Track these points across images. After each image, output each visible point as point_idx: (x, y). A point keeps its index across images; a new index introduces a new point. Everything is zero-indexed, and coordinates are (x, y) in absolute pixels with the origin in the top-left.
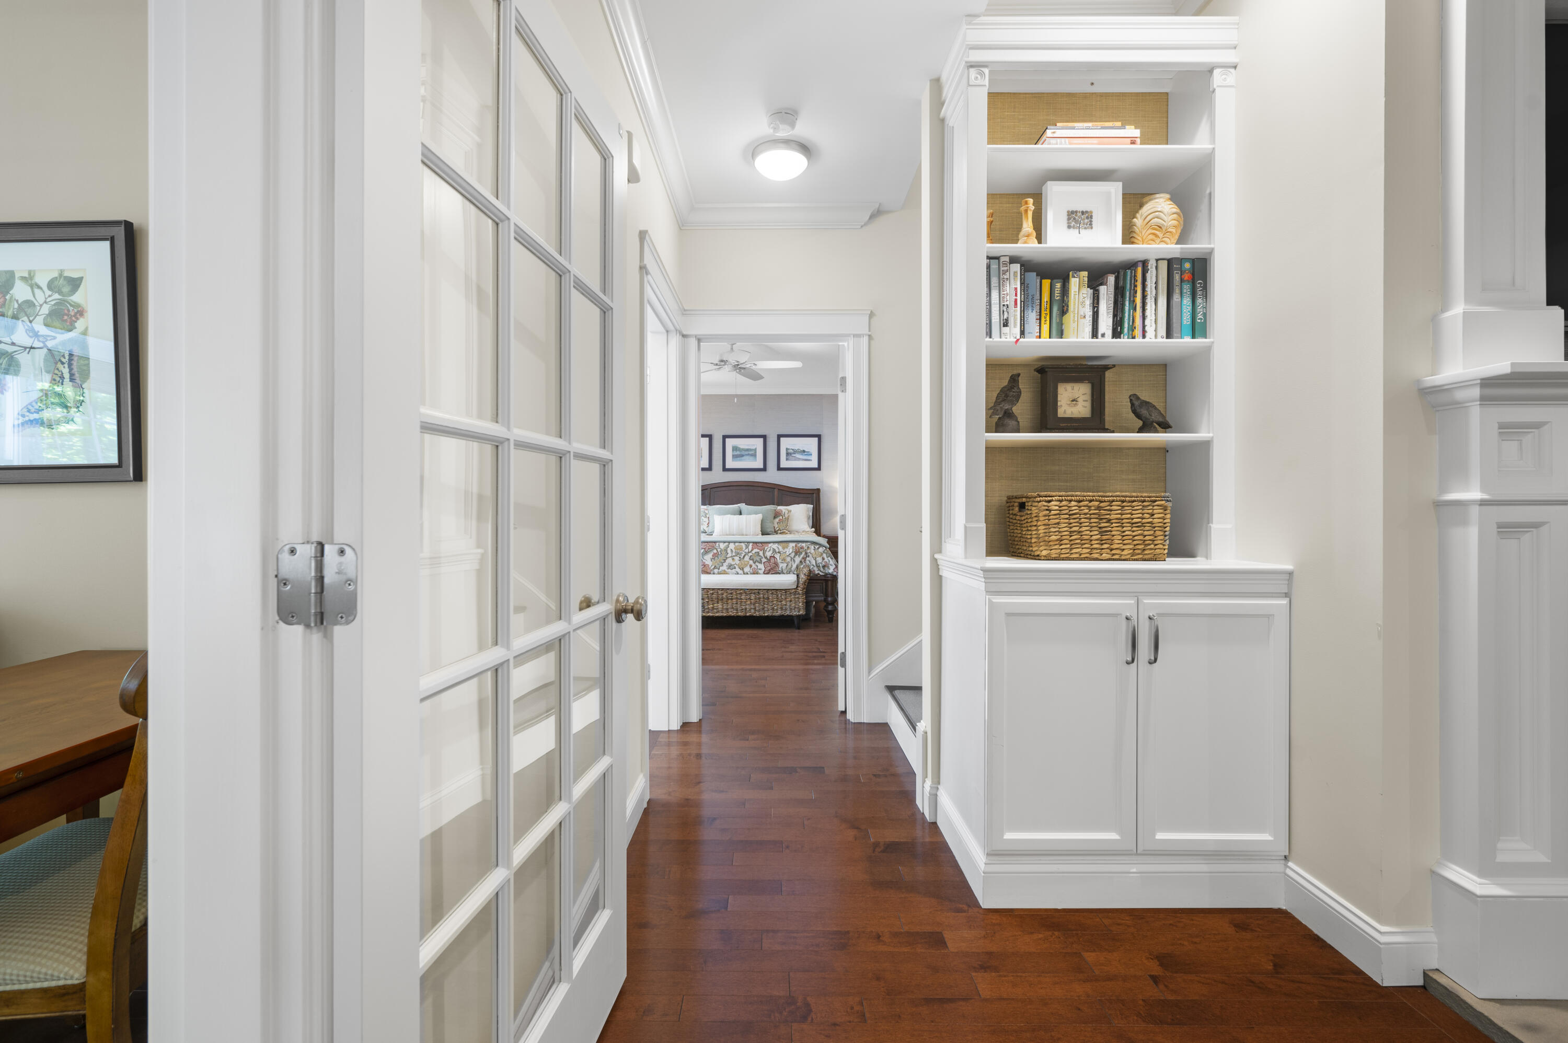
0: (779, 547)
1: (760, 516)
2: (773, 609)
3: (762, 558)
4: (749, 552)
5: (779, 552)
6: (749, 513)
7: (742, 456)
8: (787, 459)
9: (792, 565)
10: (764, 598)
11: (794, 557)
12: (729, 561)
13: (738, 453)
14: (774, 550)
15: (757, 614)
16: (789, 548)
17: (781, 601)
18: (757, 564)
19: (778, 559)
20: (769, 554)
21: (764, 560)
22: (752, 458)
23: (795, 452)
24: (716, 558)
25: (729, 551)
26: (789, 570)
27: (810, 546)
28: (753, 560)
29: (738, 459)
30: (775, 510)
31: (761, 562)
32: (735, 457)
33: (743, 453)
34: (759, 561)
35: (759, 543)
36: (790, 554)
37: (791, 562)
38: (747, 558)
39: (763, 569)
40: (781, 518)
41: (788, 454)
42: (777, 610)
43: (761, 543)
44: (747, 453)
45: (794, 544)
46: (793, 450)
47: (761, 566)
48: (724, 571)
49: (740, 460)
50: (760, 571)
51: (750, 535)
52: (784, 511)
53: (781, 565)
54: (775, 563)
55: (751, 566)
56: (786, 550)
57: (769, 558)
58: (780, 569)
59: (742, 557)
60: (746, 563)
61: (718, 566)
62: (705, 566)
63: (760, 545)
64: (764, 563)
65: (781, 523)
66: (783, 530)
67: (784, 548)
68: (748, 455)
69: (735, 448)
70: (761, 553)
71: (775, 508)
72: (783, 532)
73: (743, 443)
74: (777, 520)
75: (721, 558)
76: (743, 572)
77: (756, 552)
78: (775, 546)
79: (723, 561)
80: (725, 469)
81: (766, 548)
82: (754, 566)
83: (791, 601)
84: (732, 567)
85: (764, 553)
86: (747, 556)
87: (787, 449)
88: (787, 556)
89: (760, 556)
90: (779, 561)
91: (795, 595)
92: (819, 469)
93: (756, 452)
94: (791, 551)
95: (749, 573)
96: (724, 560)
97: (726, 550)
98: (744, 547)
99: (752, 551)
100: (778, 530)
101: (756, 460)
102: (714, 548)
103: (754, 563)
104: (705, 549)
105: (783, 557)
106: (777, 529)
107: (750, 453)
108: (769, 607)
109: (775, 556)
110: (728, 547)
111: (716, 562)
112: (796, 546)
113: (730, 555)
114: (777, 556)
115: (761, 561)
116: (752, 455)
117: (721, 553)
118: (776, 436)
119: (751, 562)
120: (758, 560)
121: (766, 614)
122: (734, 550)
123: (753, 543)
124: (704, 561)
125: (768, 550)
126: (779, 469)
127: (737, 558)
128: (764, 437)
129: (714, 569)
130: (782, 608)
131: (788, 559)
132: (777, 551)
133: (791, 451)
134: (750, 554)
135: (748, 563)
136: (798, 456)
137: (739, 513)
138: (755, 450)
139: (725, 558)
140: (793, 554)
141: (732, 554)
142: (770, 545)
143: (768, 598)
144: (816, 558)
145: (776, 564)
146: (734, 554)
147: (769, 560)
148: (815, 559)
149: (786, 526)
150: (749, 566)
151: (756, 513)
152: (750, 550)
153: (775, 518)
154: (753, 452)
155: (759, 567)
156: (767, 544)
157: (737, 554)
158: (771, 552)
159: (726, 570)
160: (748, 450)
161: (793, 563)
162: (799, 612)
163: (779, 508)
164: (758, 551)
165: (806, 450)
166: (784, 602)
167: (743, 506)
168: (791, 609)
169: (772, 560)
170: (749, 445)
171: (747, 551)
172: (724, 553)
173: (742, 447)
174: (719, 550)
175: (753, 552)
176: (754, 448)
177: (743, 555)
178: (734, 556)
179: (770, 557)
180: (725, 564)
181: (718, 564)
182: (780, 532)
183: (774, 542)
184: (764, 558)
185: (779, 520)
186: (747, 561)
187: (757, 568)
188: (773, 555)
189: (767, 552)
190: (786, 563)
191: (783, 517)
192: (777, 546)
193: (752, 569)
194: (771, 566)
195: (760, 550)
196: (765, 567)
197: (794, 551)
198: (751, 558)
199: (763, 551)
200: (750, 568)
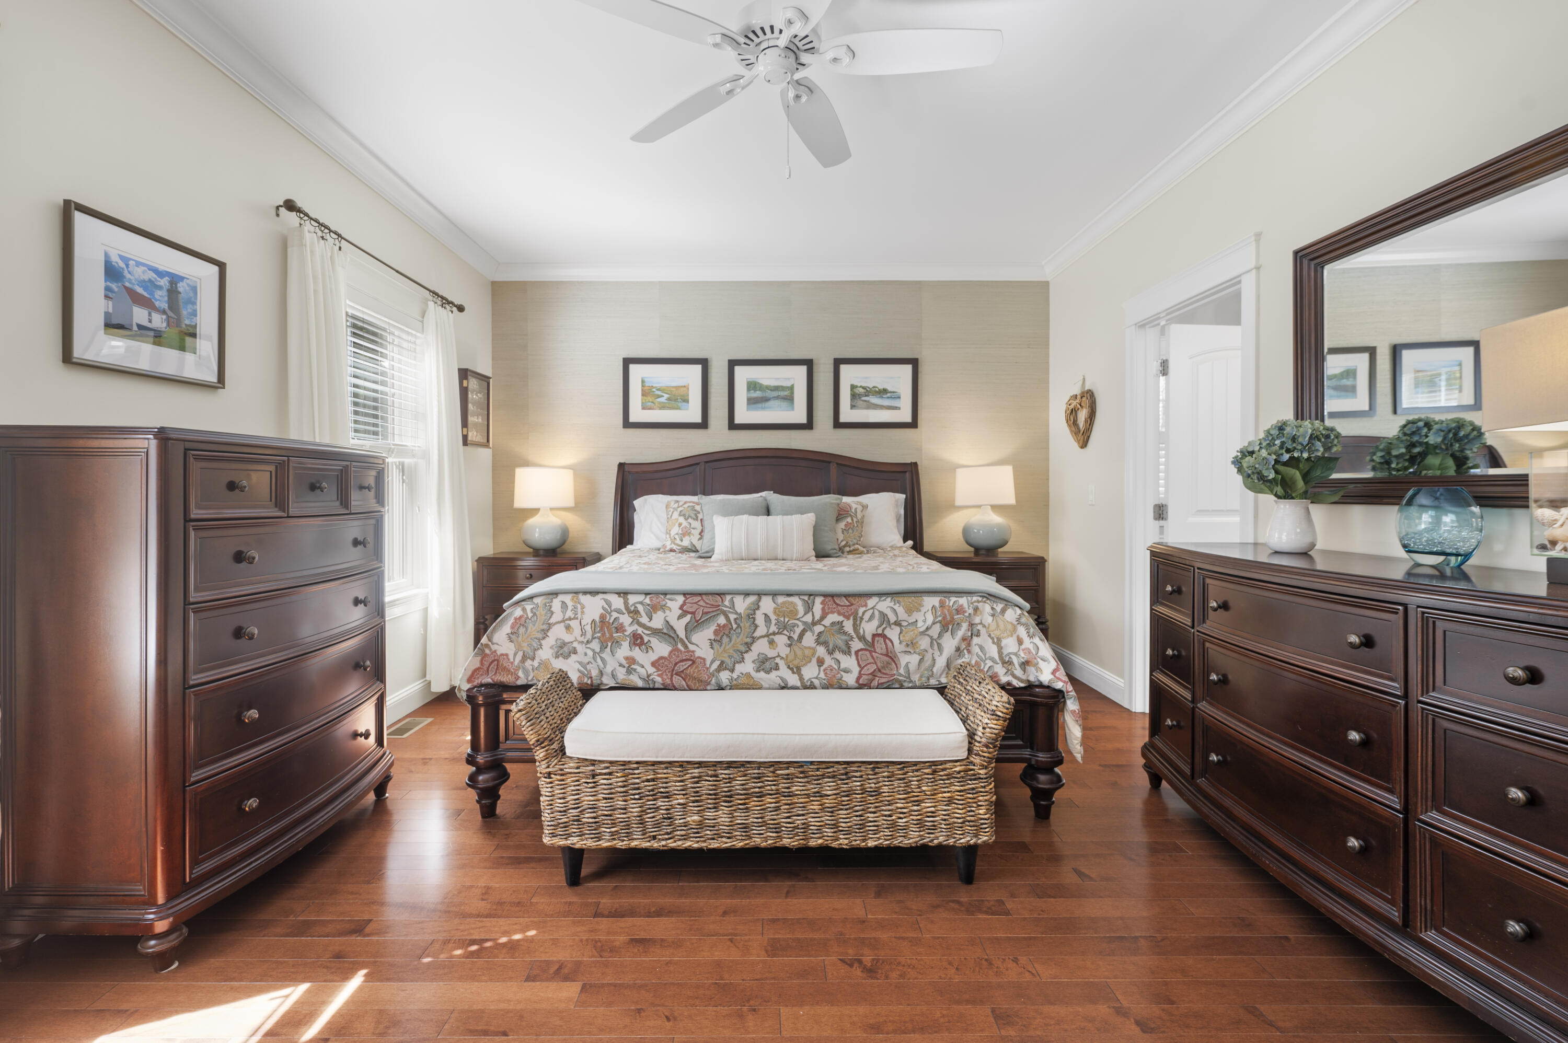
0: (896, 607)
1: (810, 518)
3: (852, 638)
4: (814, 623)
5: (898, 623)
6: (786, 512)
7: (766, 400)
8: (853, 407)
9: (934, 660)
10: (862, 790)
11: (940, 635)
12: (761, 647)
13: (758, 394)
14: (883, 616)
16: (923, 610)
17: (920, 802)
18: (838, 655)
19: (896, 641)
20: (869, 628)
21: (856, 645)
22: (785, 404)
23: (868, 392)
24: (725, 640)
25: (760, 620)
26: (927, 674)
27: (980, 605)
28: (825, 644)
29: (760, 405)
30: (838, 505)
31: (847, 651)
32: (752, 402)
33: (769, 394)
34: (844, 648)
35: (839, 595)
36: (928, 629)
37: (930, 651)
38: (809, 640)
39: (856, 670)
40: (849, 520)
41: (854, 396)
42: (906, 827)
43: (847, 596)
44: (775, 394)
45: (935, 601)
46: (864, 388)
47: (849, 662)
48: (748, 675)
49: (763, 409)
50: (847, 678)
52: (854, 506)
53: (904, 660)
54: (887, 655)
55: (820, 662)
56: (917, 616)
57: (869, 638)
58: (902, 671)
59: (796, 637)
60: (807, 652)
61: (729, 662)
62: (694, 662)
63: (844, 601)
64: (857, 653)
65: (850, 531)
66: (854, 545)
67: (909, 611)
68: (777, 398)
69: (752, 386)
70: (848, 626)
71: (838, 502)
72: (854, 550)
73: (768, 376)
74: (842, 525)
75: (738, 640)
76: (801, 678)
77: (833, 624)
78: (885, 605)
79: (743, 649)
80: (732, 426)
81: (861, 610)
82: (829, 662)
84: (767, 665)
85: (856, 627)
86: (808, 634)
87: (853, 387)
88: (923, 633)
89: (845, 633)
90: (898, 647)
91: (965, 779)
92: (914, 424)
93: (792, 393)
94: (930, 619)
95: (816, 682)
96: (746, 644)
97: (751, 617)
98: (801, 609)
99: (823, 618)
100: (845, 546)
102: (718, 610)
103: (831, 653)
104: (693, 613)
105: (908, 637)
106: (844, 543)
107: (782, 394)
108: (881, 821)
109: (888, 632)
110: (758, 608)
111: (725, 651)
112: (942, 605)
113: (761, 630)
114: (893, 634)
115: (849, 648)
116: (785, 398)
117: (739, 626)
118: (832, 362)
119: (821, 651)
120: (841, 643)
121: (870, 842)
122: (773, 618)
123: (825, 595)
124: (691, 647)
125: (866, 617)
126: (838, 424)
127: (781, 640)
128: (809, 364)
129: (719, 670)
130: (921, 825)
131: (924, 643)
132: (893, 619)
133: (861, 390)
134: (818, 629)
135: (814, 654)
136: (874, 400)
137: (764, 511)
138: (791, 388)
139: (749, 640)
140: (937, 628)
141: (768, 627)
142: (871, 602)
143: (876, 793)
144: (999, 640)
145: (891, 657)
146: (773, 628)
147: (870, 646)
148: (998, 642)
149: (860, 537)
150: (814, 661)
151: (802, 512)
152: (817, 617)
153: (838, 519)
154: (786, 393)
155: (843, 666)
156: (862, 600)
157: (783, 628)
158: (875, 623)
159: (753, 674)
160: (776, 388)
161: (937, 653)
163: (846, 499)
164: (841, 618)
165: (890, 389)
166: (928, 805)
167: (769, 495)
168: (951, 827)
169: (880, 646)
170: (779, 379)
171: (808, 618)
172: (745, 624)
173: (765, 383)
174: (732, 617)
175: (827, 622)
176: (788, 384)
177: (798, 631)
178: (774, 634)
179: (874, 636)
180: (749, 657)
181: (730, 657)
182: (847, 549)
183: (881, 595)
184: (856, 640)
185: (846, 525)
186: (809, 648)
187: (836, 667)
188: (880, 631)
189: (864, 621)
190: (919, 654)
191: (852, 520)
192: (892, 604)
193: (822, 668)
194: (876, 663)
195: (844, 616)
196: (859, 665)
197: (940, 618)
198: (822, 639)
199: (855, 619)
200: (820, 666)
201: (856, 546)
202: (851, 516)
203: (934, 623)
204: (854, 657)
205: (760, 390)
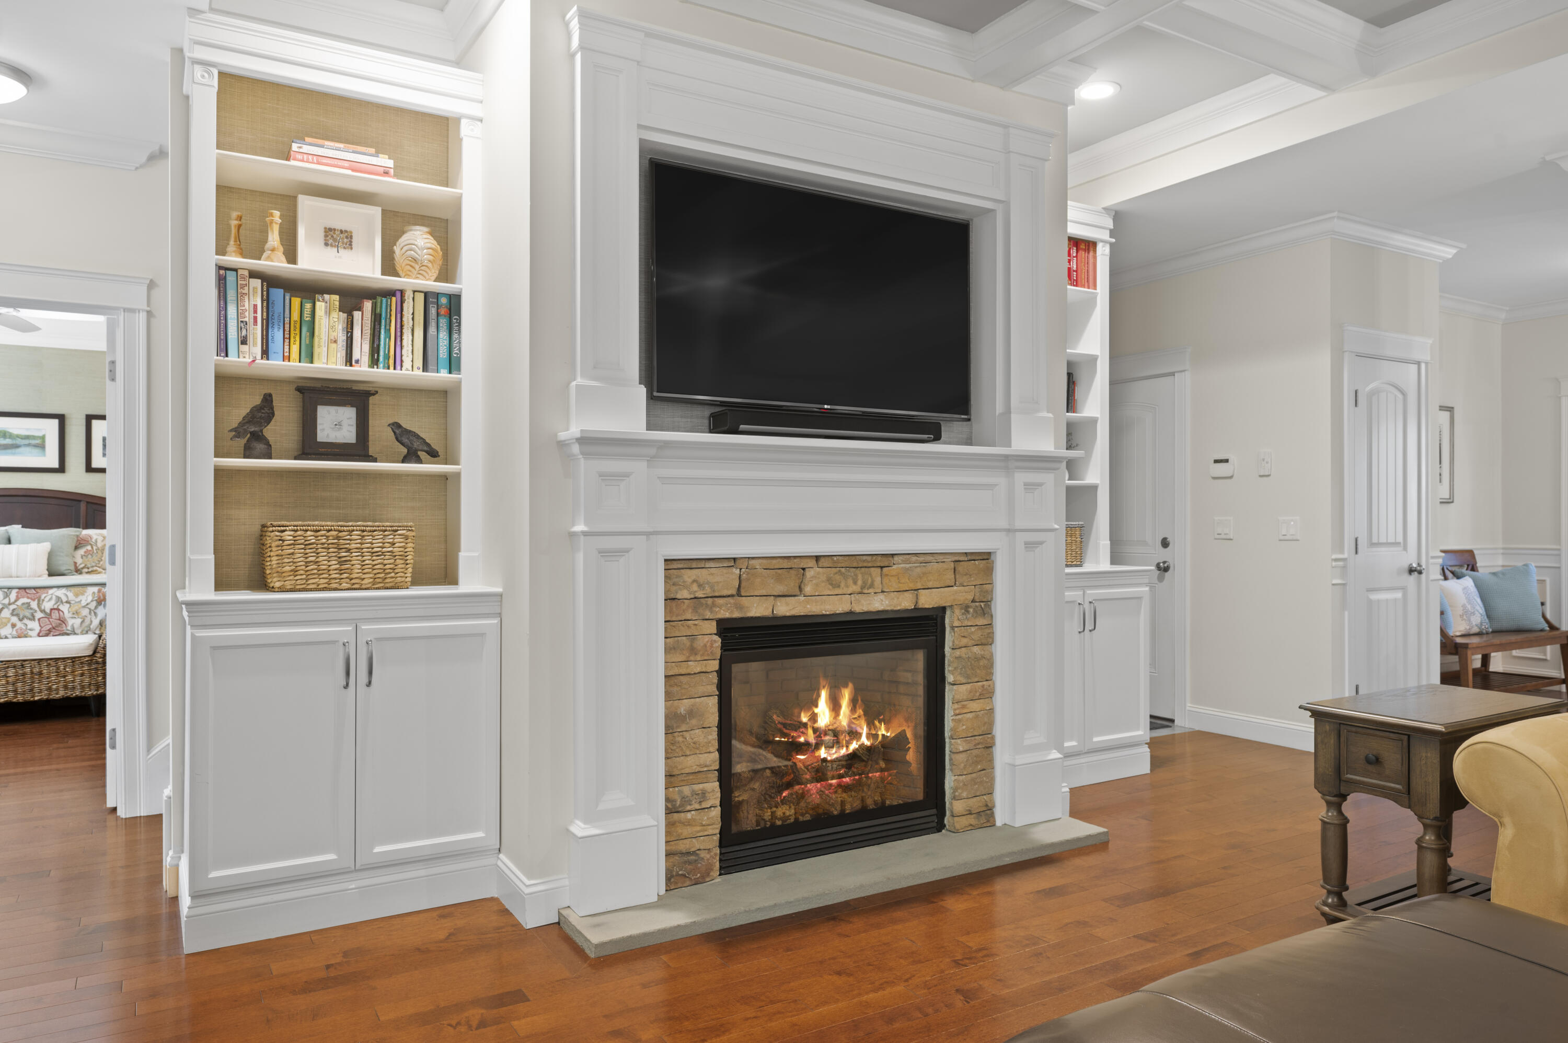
0: (68, 593)
1: (46, 547)
2: (50, 689)
3: (36, 611)
4: (10, 604)
5: (68, 602)
6: (25, 542)
8: (105, 455)
9: (91, 621)
10: (32, 673)
11: (96, 608)
14: (59, 599)
15: (20, 698)
16: (86, 594)
17: (64, 677)
18: (26, 621)
19: (66, 612)
20: (48, 606)
21: (39, 615)
22: (36, 451)
26: (86, 629)
28: (17, 615)
30: (77, 536)
31: (32, 618)
33: (19, 441)
34: (31, 617)
35: (30, 588)
36: (87, 604)
37: (89, 616)
38: (6, 613)
39: (38, 629)
40: (89, 548)
42: (57, 689)
43: (35, 588)
44: (27, 442)
45: (95, 589)
47: (35, 625)
49: (14, 454)
50: (30, 633)
51: (25, 577)
52: (95, 537)
53: (70, 622)
54: (59, 620)
55: (14, 626)
56: (81, 597)
57: (48, 611)
58: (69, 628)
63: (33, 591)
64: (39, 620)
65: (90, 556)
66: (93, 567)
67: (77, 595)
68: (29, 445)
70: (34, 605)
71: (78, 534)
72: (92, 571)
73: (18, 426)
74: (81, 552)
77: (23, 604)
78: (61, 593)
81: (44, 595)
82: (19, 625)
83: (82, 675)
85: (39, 605)
86: (5, 610)
88: (84, 607)
89: (31, 609)
90: (67, 615)
91: (90, 665)
93: (44, 441)
94: (90, 598)
95: (9, 636)
99: (16, 601)
100: (83, 568)
101: (44, 455)
103: (21, 620)
105: (74, 609)
106: (82, 566)
107: (33, 442)
108: (43, 687)
109: (61, 607)
112: (99, 591)
114: (64, 608)
115: (34, 617)
116: (36, 446)
118: (84, 417)
119: (14, 619)
120: (28, 614)
121: (36, 698)
123: (20, 588)
125: (47, 599)
126: (89, 469)
128: (61, 418)
130: (66, 687)
131: (85, 612)
132: (64, 599)
134: (13, 607)
135: (9, 622)
137: (5, 540)
138: (43, 438)
140: (94, 604)
142: (51, 591)
143: (40, 673)
145: (63, 621)
147: (49, 615)
149: (99, 561)
150: (9, 625)
151: (39, 541)
152: (12, 600)
153: (76, 548)
154: (38, 441)
155: (29, 627)
156: (45, 590)
158: (53, 602)
160: (27, 437)
161: (93, 617)
162: (97, 690)
163: (86, 532)
164: (29, 601)
166: (70, 678)
167: (15, 530)
168: (83, 687)
169: (55, 615)
170: (28, 429)
171: (6, 601)
173: (15, 432)
175: (19, 603)
176: (40, 434)
177: (1, 608)
179: (52, 610)
182: (86, 570)
183: (58, 587)
184: (39, 612)
185: (85, 552)
186: (6, 618)
187: (24, 628)
188: (55, 607)
189: (45, 602)
190: (81, 618)
191: (92, 548)
192: (65, 592)
193: (15, 629)
194: (51, 624)
195: (31, 599)
196: (40, 626)
197: (96, 598)
198: (15, 613)
199: (39, 601)
200: (13, 628)
201: (95, 568)
202: (91, 545)
203: (92, 601)
204: (37, 622)
205: (10, 438)
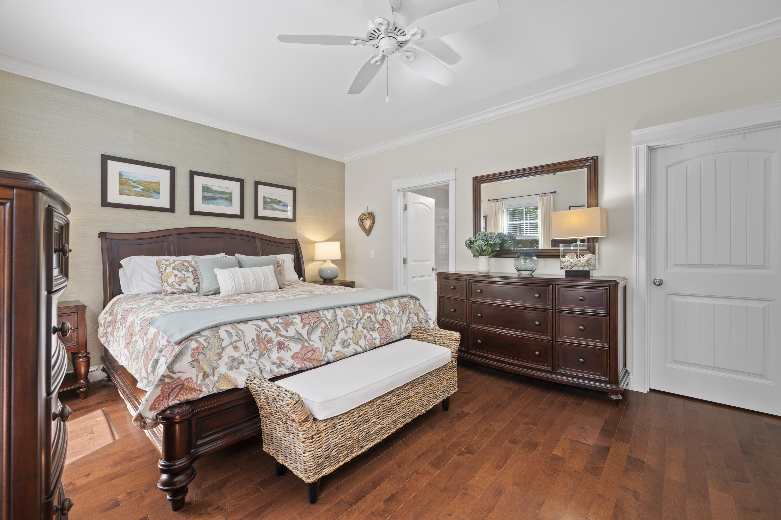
0: (387, 306)
1: (272, 268)
3: (375, 323)
4: (361, 319)
5: (389, 313)
7: (216, 199)
8: (265, 208)
9: (401, 327)
11: (402, 315)
12: (342, 335)
13: (210, 194)
14: (383, 311)
16: (395, 306)
18: (371, 332)
19: (390, 321)
20: (380, 317)
21: (377, 326)
22: (226, 202)
23: (273, 201)
24: (326, 335)
25: (340, 322)
26: (399, 333)
27: (410, 301)
28: (366, 328)
29: (211, 201)
32: (205, 199)
33: (216, 195)
35: (364, 304)
36: (398, 314)
37: (400, 323)
38: (360, 327)
39: (379, 337)
41: (265, 203)
43: (367, 304)
44: (221, 196)
46: (270, 199)
47: (376, 334)
48: (340, 351)
49: (213, 204)
50: (377, 343)
52: (280, 261)
53: (393, 329)
54: (388, 328)
55: (365, 337)
56: (394, 309)
57: (381, 322)
58: (393, 335)
59: (355, 327)
60: (360, 333)
61: (329, 347)
62: (314, 351)
63: (367, 307)
64: (378, 329)
65: (284, 275)
67: (391, 307)
68: (222, 198)
69: (206, 189)
70: (373, 319)
73: (216, 184)
75: (332, 334)
76: (361, 347)
77: (367, 318)
78: (383, 305)
79: (334, 338)
80: (192, 212)
81: (376, 309)
82: (368, 336)
84: (345, 344)
85: (376, 317)
86: (359, 324)
87: (265, 198)
88: (397, 316)
89: (372, 321)
90: (391, 324)
92: (294, 220)
93: (231, 196)
94: (398, 309)
95: (366, 348)
96: (336, 335)
97: (335, 320)
98: (354, 313)
99: (363, 316)
101: (232, 206)
102: (319, 320)
103: (368, 332)
104: (309, 324)
105: (393, 318)
110: (337, 316)
111: (327, 341)
112: (400, 302)
113: (341, 327)
114: (388, 318)
115: (375, 328)
116: (226, 199)
117: (331, 327)
118: (253, 183)
119: (365, 332)
120: (372, 327)
122: (344, 319)
123: (360, 305)
124: (311, 343)
125: (378, 312)
126: (257, 217)
127: (349, 330)
128: (241, 181)
129: (326, 353)
131: (398, 320)
132: (387, 311)
133: (269, 200)
134: (363, 321)
135: (363, 334)
136: (275, 206)
138: (231, 194)
139: (336, 333)
140: (400, 313)
141: (343, 324)
142: (378, 305)
144: (418, 314)
146: (346, 325)
147: (382, 326)
148: (417, 315)
150: (363, 337)
152: (361, 316)
153: (278, 268)
155: (374, 337)
156: (374, 304)
157: (350, 323)
158: (382, 314)
159: (342, 350)
160: (222, 193)
161: (402, 323)
163: (278, 257)
164: (369, 315)
165: (283, 201)
169: (385, 324)
170: (222, 187)
171: (358, 317)
172: (334, 325)
173: (215, 188)
174: (327, 322)
175: (365, 317)
176: (229, 191)
177: (355, 323)
178: (346, 327)
179: (382, 320)
180: (337, 342)
181: (329, 344)
183: (380, 301)
184: (377, 323)
185: (279, 272)
186: (360, 331)
187: (371, 338)
188: (384, 318)
189: (378, 314)
190: (397, 325)
192: (385, 305)
193: (367, 340)
194: (385, 333)
195: (371, 313)
196: (379, 335)
197: (401, 308)
198: (364, 326)
199: (375, 314)
200: (365, 339)
203: (400, 311)
204: (377, 331)
205: (211, 192)
